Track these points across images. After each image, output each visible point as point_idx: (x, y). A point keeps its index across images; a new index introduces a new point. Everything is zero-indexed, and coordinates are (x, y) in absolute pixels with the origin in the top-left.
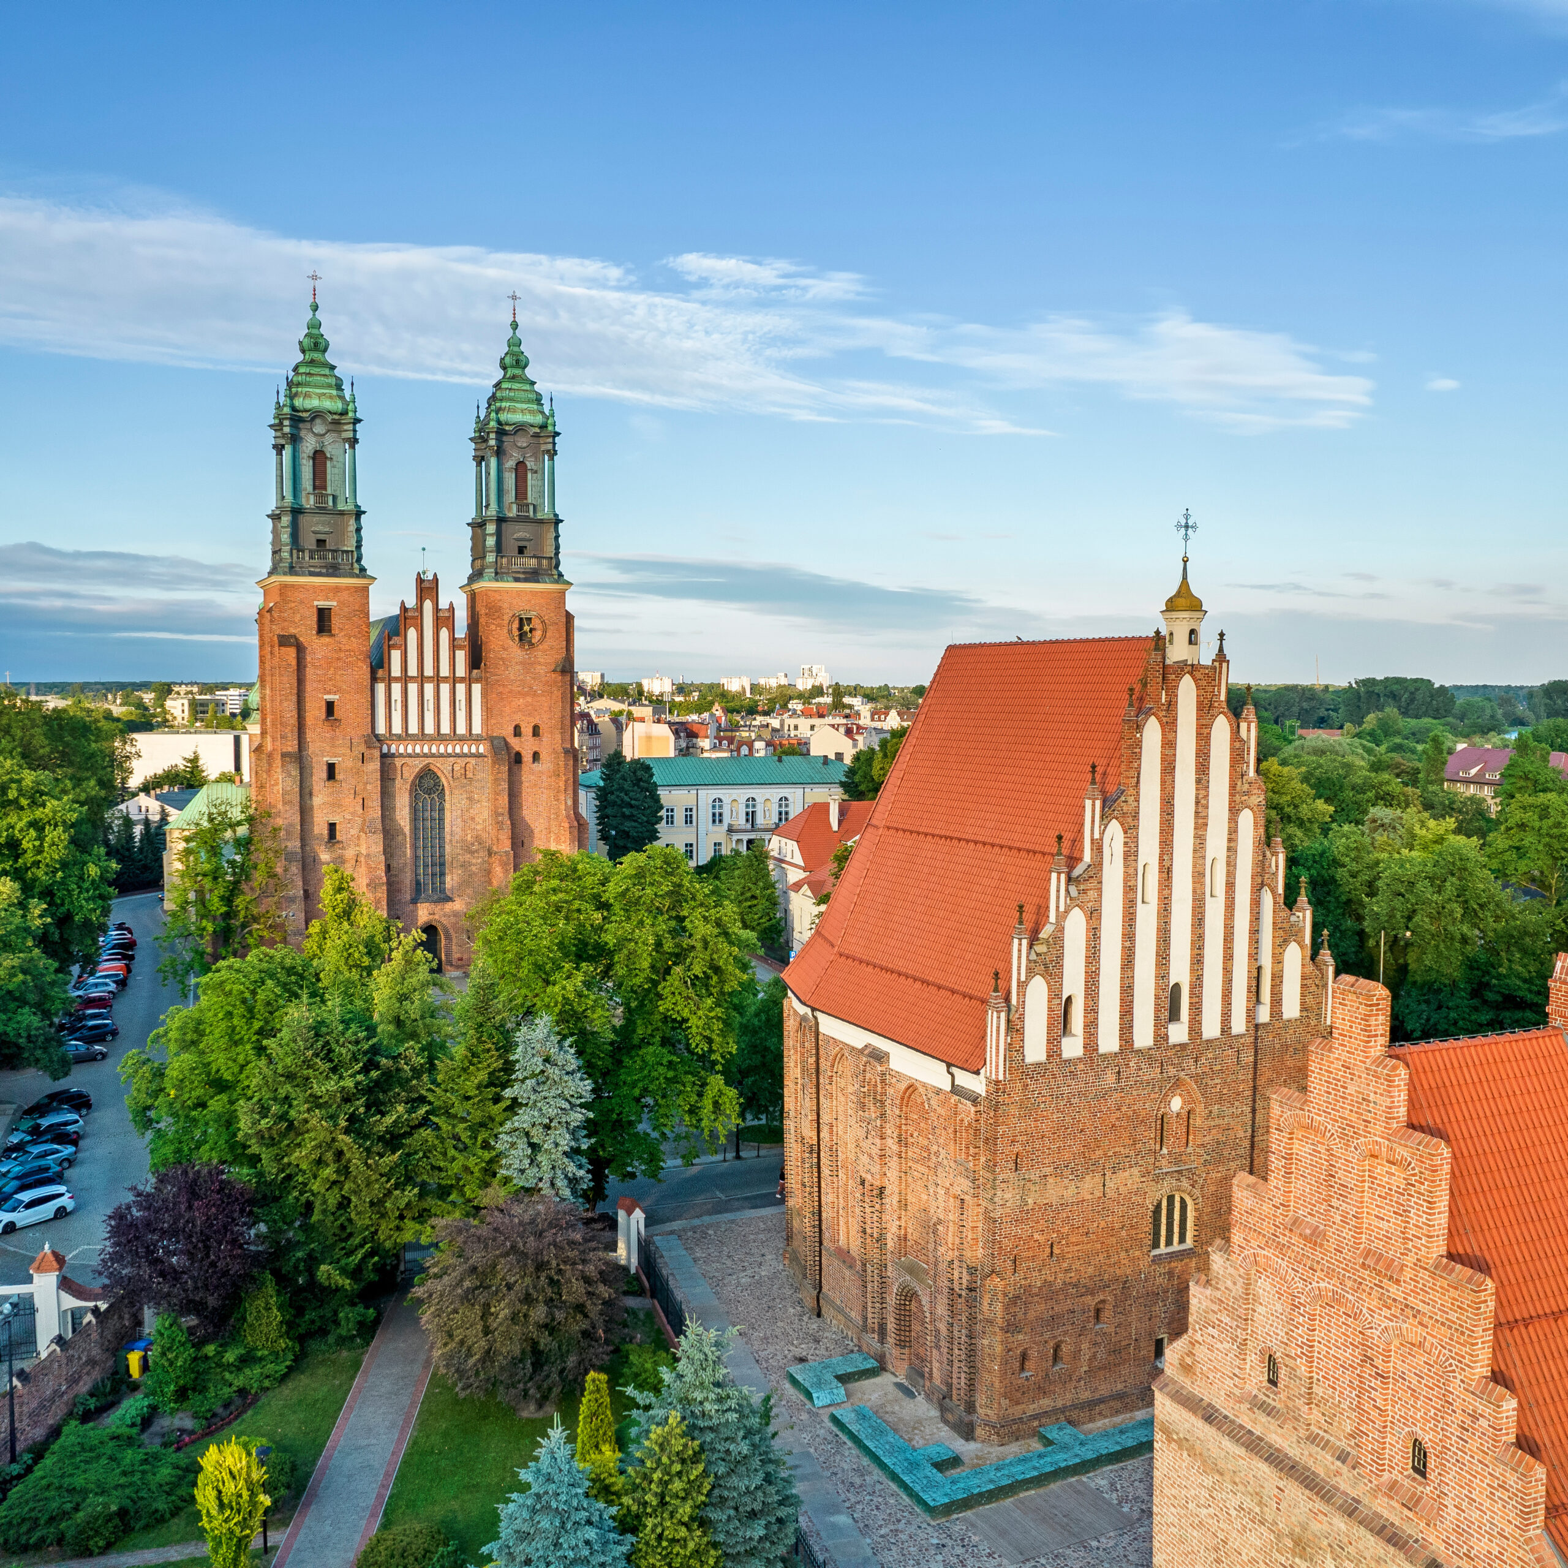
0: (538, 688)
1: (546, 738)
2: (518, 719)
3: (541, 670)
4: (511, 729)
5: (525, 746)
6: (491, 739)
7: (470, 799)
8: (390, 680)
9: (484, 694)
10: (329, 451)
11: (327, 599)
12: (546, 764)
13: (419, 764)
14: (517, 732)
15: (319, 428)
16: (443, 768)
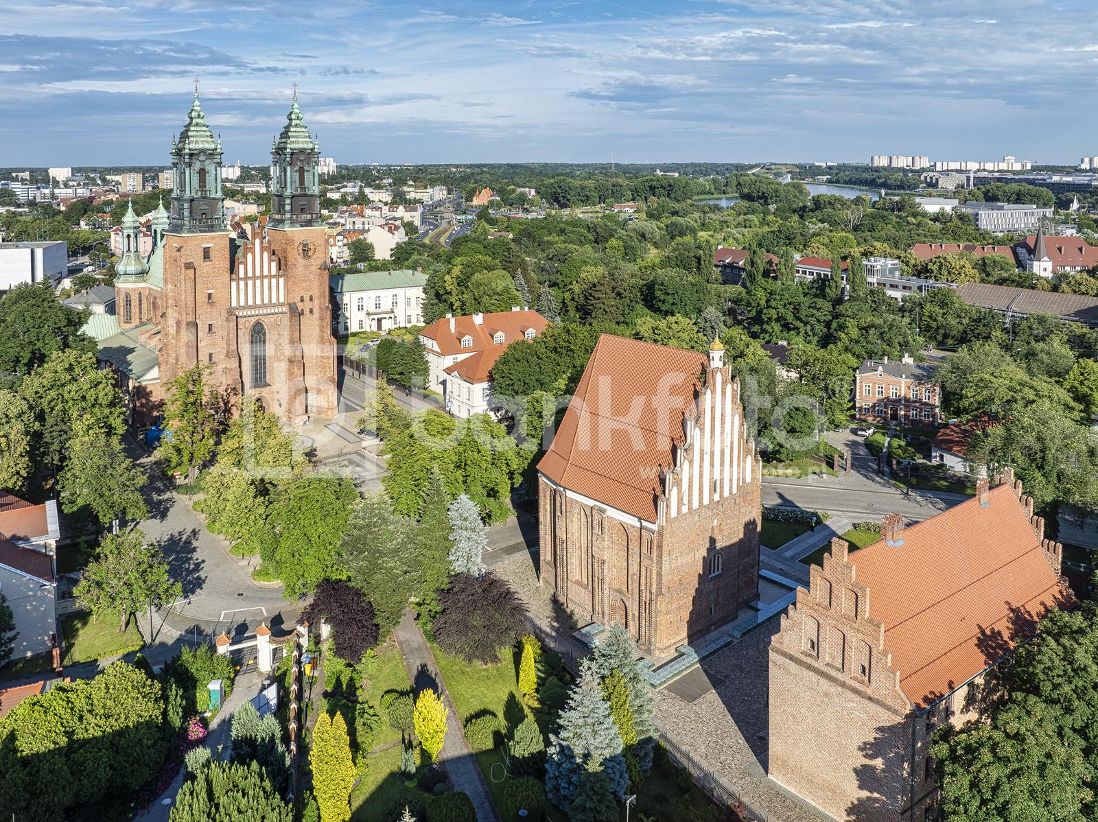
0: (312, 277)
1: (316, 301)
2: (302, 293)
3: (313, 268)
4: (299, 299)
5: (306, 306)
6: (290, 305)
7: (279, 335)
8: (238, 279)
9: (286, 283)
10: (207, 169)
11: (208, 243)
12: (317, 314)
13: (254, 320)
14: (302, 300)
15: (202, 158)
16: (266, 321)
